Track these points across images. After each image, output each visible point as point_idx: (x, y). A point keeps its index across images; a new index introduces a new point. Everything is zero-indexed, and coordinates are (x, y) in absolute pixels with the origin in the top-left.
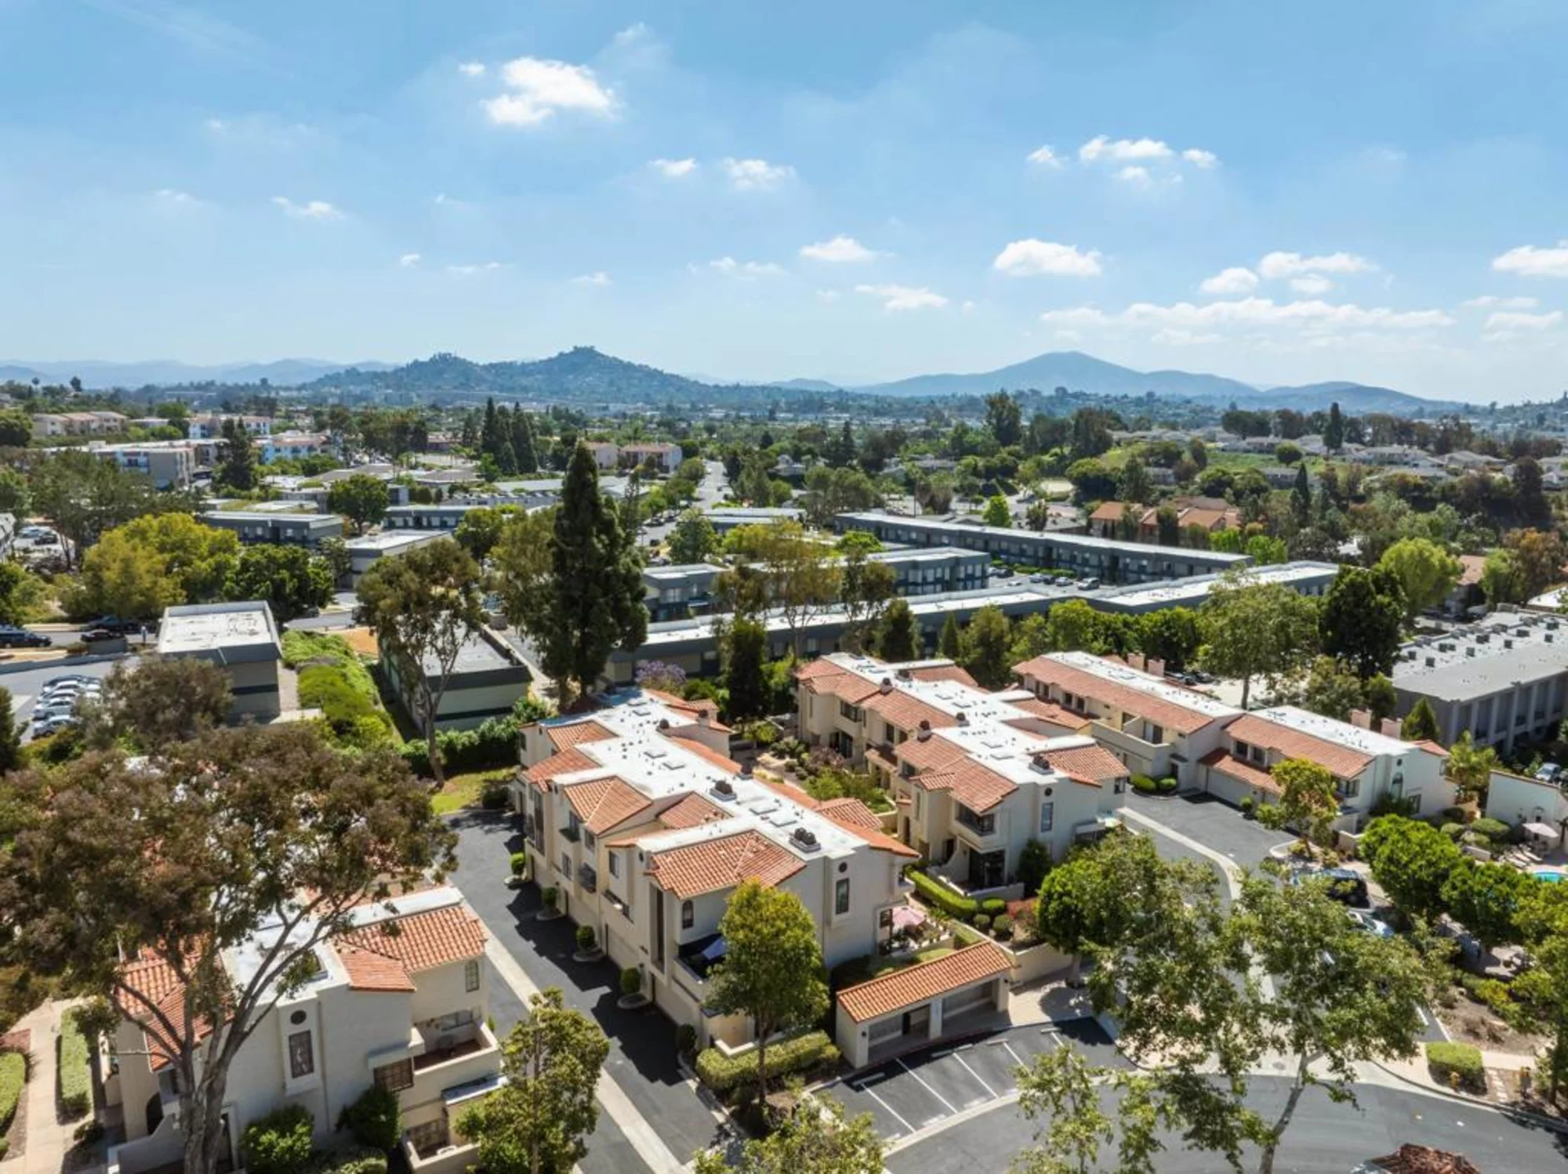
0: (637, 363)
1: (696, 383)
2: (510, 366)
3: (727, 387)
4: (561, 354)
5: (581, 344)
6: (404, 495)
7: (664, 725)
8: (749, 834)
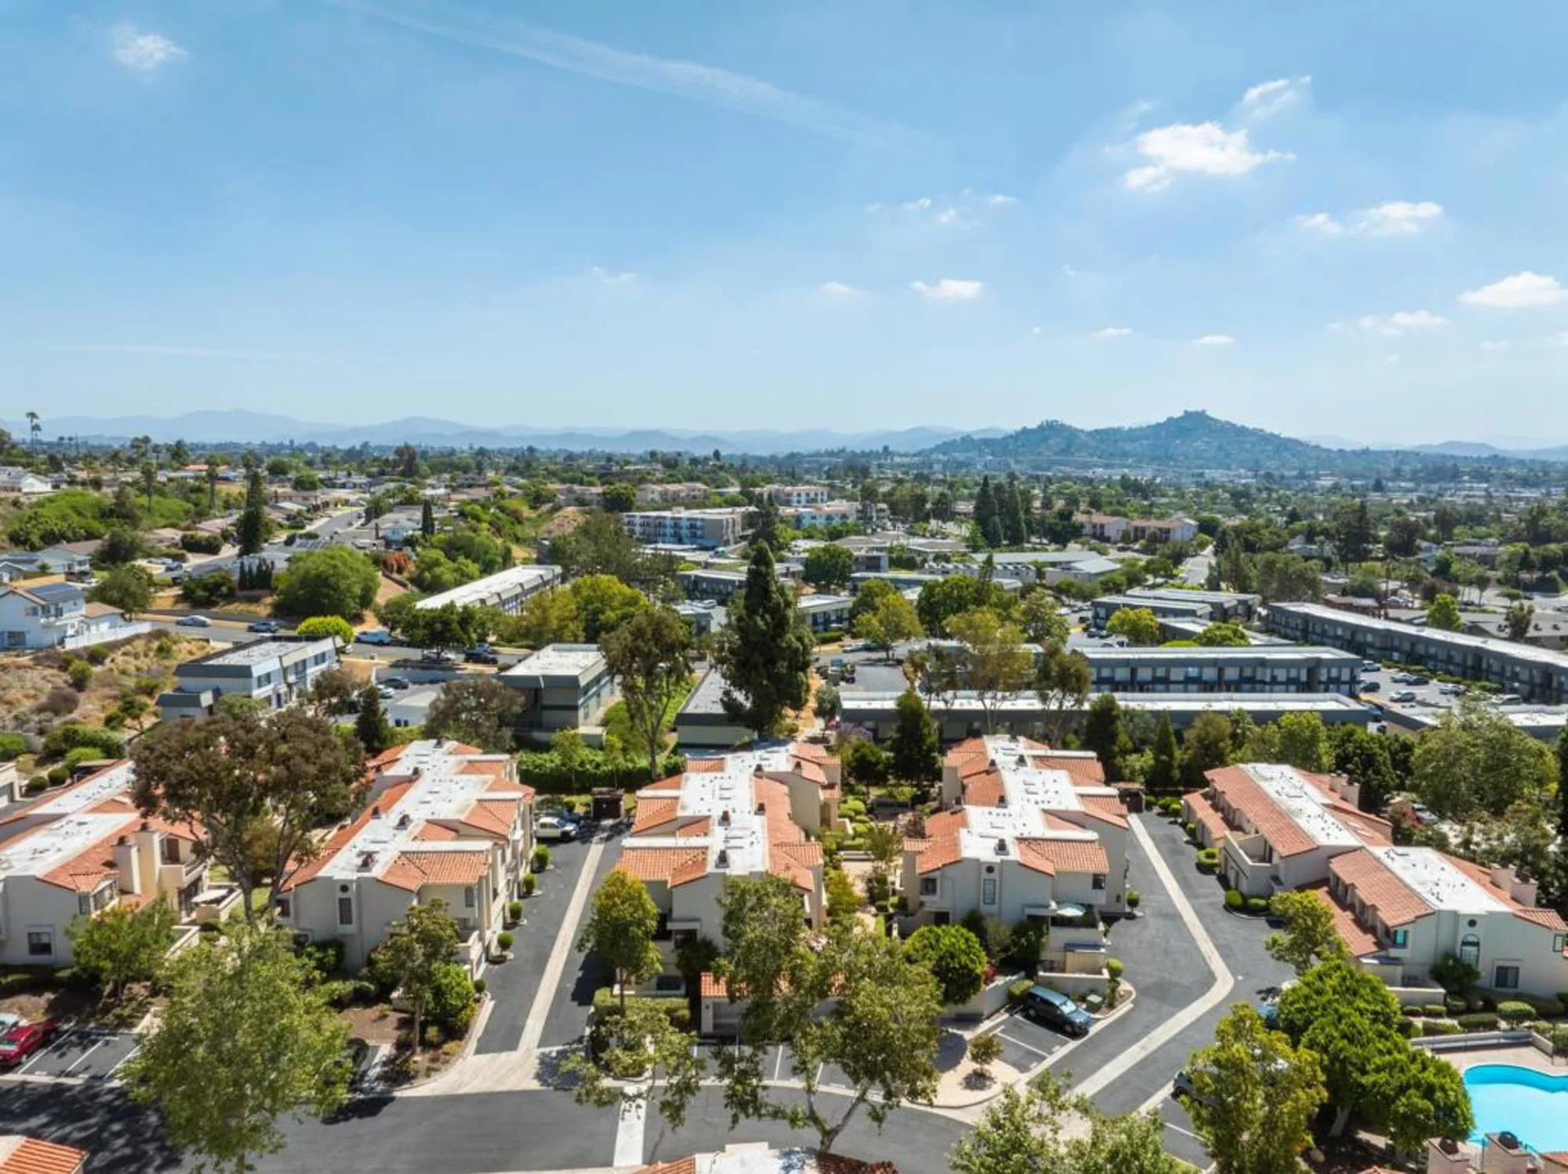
0: (1251, 425)
1: (1317, 447)
2: (1116, 432)
3: (1354, 452)
4: (1170, 420)
5: (1192, 409)
6: (885, 563)
7: (759, 768)
8: (704, 850)
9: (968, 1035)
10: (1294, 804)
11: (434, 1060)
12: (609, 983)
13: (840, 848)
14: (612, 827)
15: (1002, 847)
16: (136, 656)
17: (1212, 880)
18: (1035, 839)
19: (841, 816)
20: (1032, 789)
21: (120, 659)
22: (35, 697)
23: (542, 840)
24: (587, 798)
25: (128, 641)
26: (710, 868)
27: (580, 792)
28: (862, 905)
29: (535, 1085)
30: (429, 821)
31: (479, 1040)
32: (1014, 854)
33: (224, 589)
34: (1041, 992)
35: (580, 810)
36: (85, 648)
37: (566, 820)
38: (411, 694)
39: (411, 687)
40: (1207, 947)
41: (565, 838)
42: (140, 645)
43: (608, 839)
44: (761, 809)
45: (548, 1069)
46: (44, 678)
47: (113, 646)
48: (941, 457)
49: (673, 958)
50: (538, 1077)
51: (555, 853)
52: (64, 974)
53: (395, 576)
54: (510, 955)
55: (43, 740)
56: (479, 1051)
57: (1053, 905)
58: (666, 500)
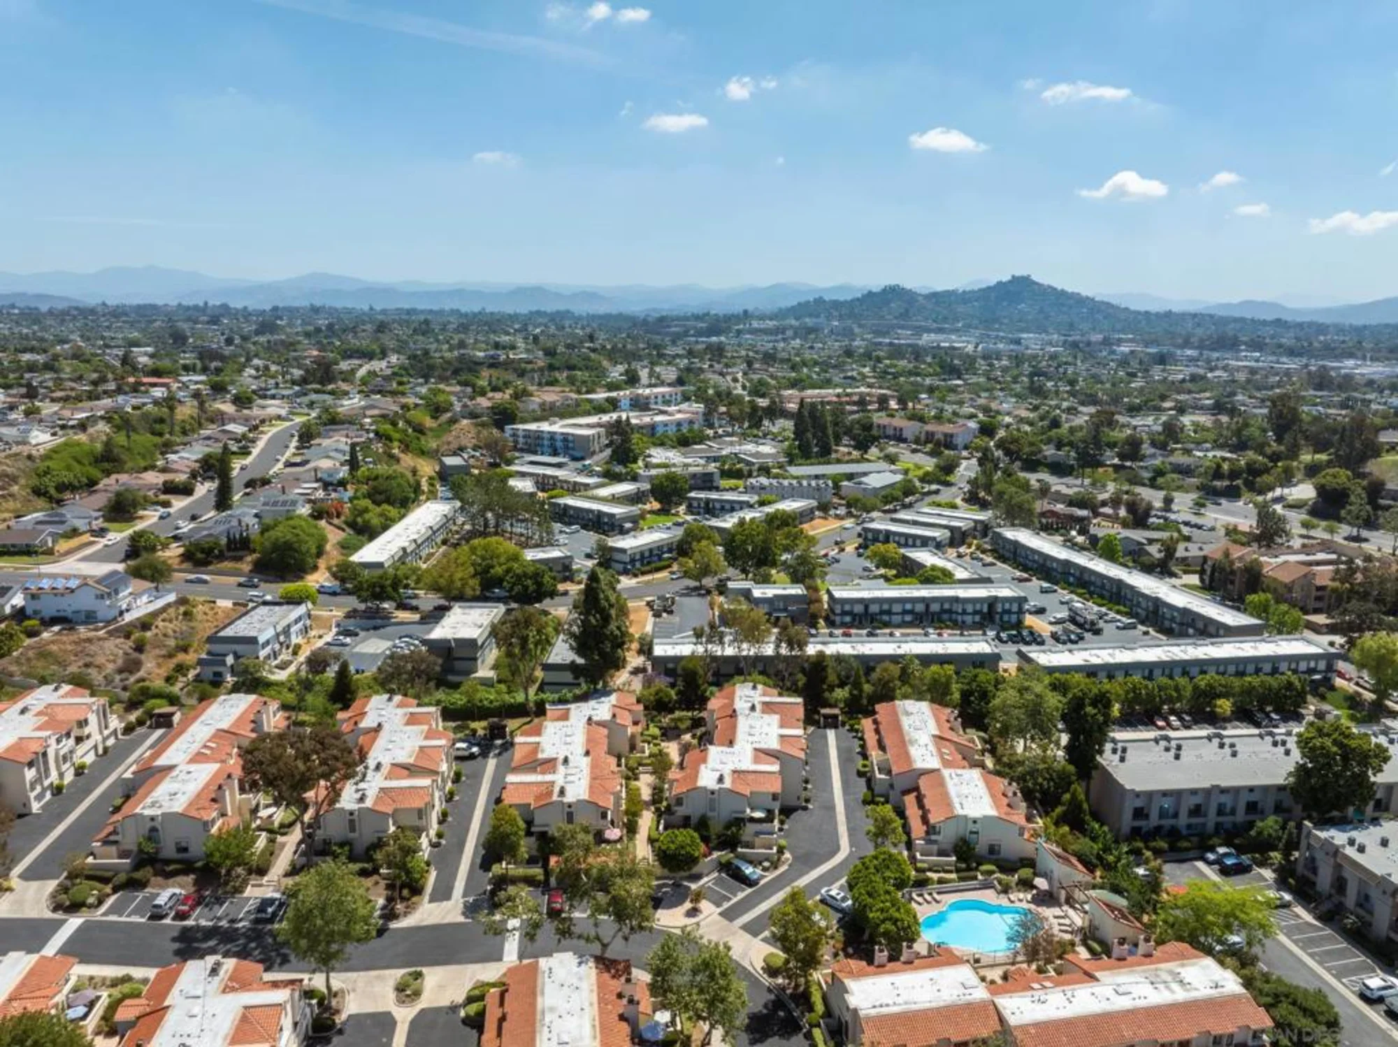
5: (1018, 274)
7: (590, 719)
8: (552, 783)
9: (694, 886)
10: (916, 735)
11: (407, 907)
12: (500, 861)
13: (640, 764)
14: (503, 745)
15: (721, 780)
16: (171, 621)
17: (863, 781)
18: (743, 772)
19: (644, 741)
20: (753, 731)
21: (161, 624)
22: (114, 661)
23: (458, 758)
24: (484, 724)
25: (164, 609)
26: (555, 798)
27: (480, 719)
28: (647, 805)
29: (461, 919)
30: (393, 765)
31: (431, 895)
32: (727, 784)
33: (216, 552)
34: (737, 862)
35: (481, 732)
36: (138, 619)
37: (472, 744)
38: (363, 640)
39: (362, 634)
40: (842, 829)
41: (472, 757)
42: (172, 611)
43: (500, 754)
44: (587, 753)
45: (471, 910)
46: (117, 646)
47: (155, 615)
48: (793, 322)
49: (535, 846)
50: (464, 914)
51: (466, 767)
52: (199, 864)
53: (336, 521)
54: (443, 842)
55: (128, 694)
56: (431, 901)
57: (748, 811)
58: (544, 410)
